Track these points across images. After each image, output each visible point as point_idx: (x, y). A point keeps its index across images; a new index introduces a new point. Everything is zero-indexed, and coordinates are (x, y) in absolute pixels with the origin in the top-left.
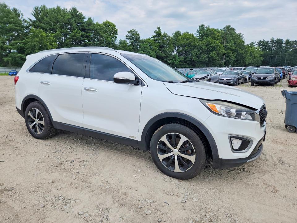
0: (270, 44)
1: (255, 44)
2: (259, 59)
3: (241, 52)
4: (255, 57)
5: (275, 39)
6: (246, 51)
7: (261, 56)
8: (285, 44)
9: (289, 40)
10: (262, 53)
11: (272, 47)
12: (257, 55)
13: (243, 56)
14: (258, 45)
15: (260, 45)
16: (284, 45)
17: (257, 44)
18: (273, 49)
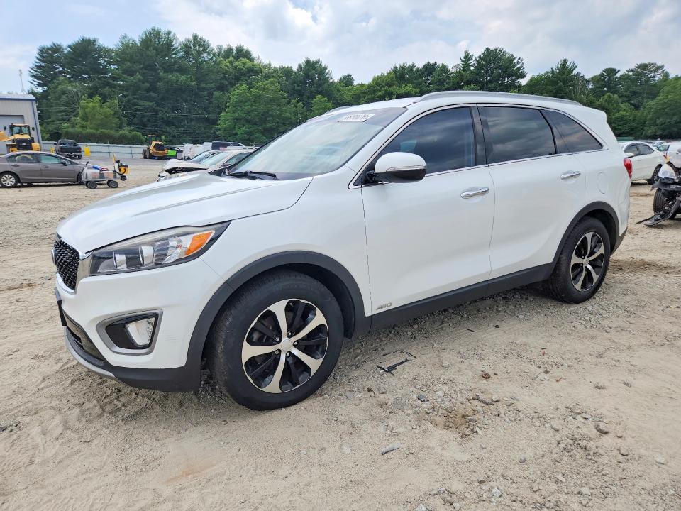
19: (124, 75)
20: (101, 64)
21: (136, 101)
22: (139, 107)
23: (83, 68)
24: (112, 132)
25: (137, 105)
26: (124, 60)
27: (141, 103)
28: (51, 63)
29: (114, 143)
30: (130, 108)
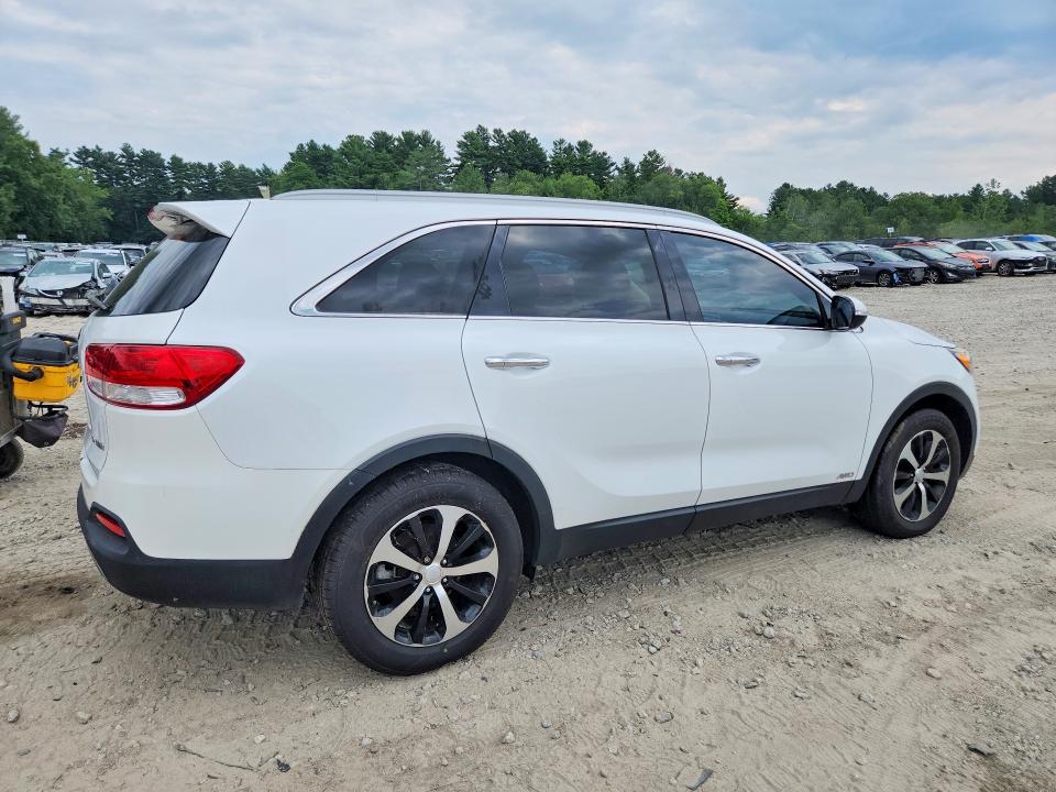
0: (121, 163)
1: (67, 159)
2: (97, 214)
3: (34, 182)
4: (81, 207)
5: (137, 150)
6: (51, 181)
7: (102, 203)
8: (172, 169)
9: (181, 160)
10: (104, 194)
11: (133, 175)
12: (87, 200)
13: (44, 201)
14: (77, 162)
15: (86, 164)
16: (169, 174)
17: (76, 159)
18: (136, 183)
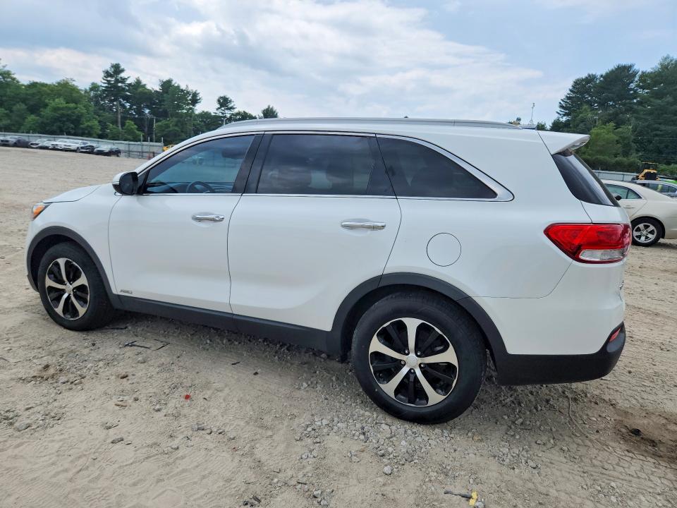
19: (652, 99)
20: (631, 89)
21: (656, 126)
22: (659, 132)
23: (610, 95)
24: (607, 158)
25: (657, 130)
26: (656, 83)
27: (663, 127)
28: (582, 93)
29: (606, 170)
30: (648, 133)
